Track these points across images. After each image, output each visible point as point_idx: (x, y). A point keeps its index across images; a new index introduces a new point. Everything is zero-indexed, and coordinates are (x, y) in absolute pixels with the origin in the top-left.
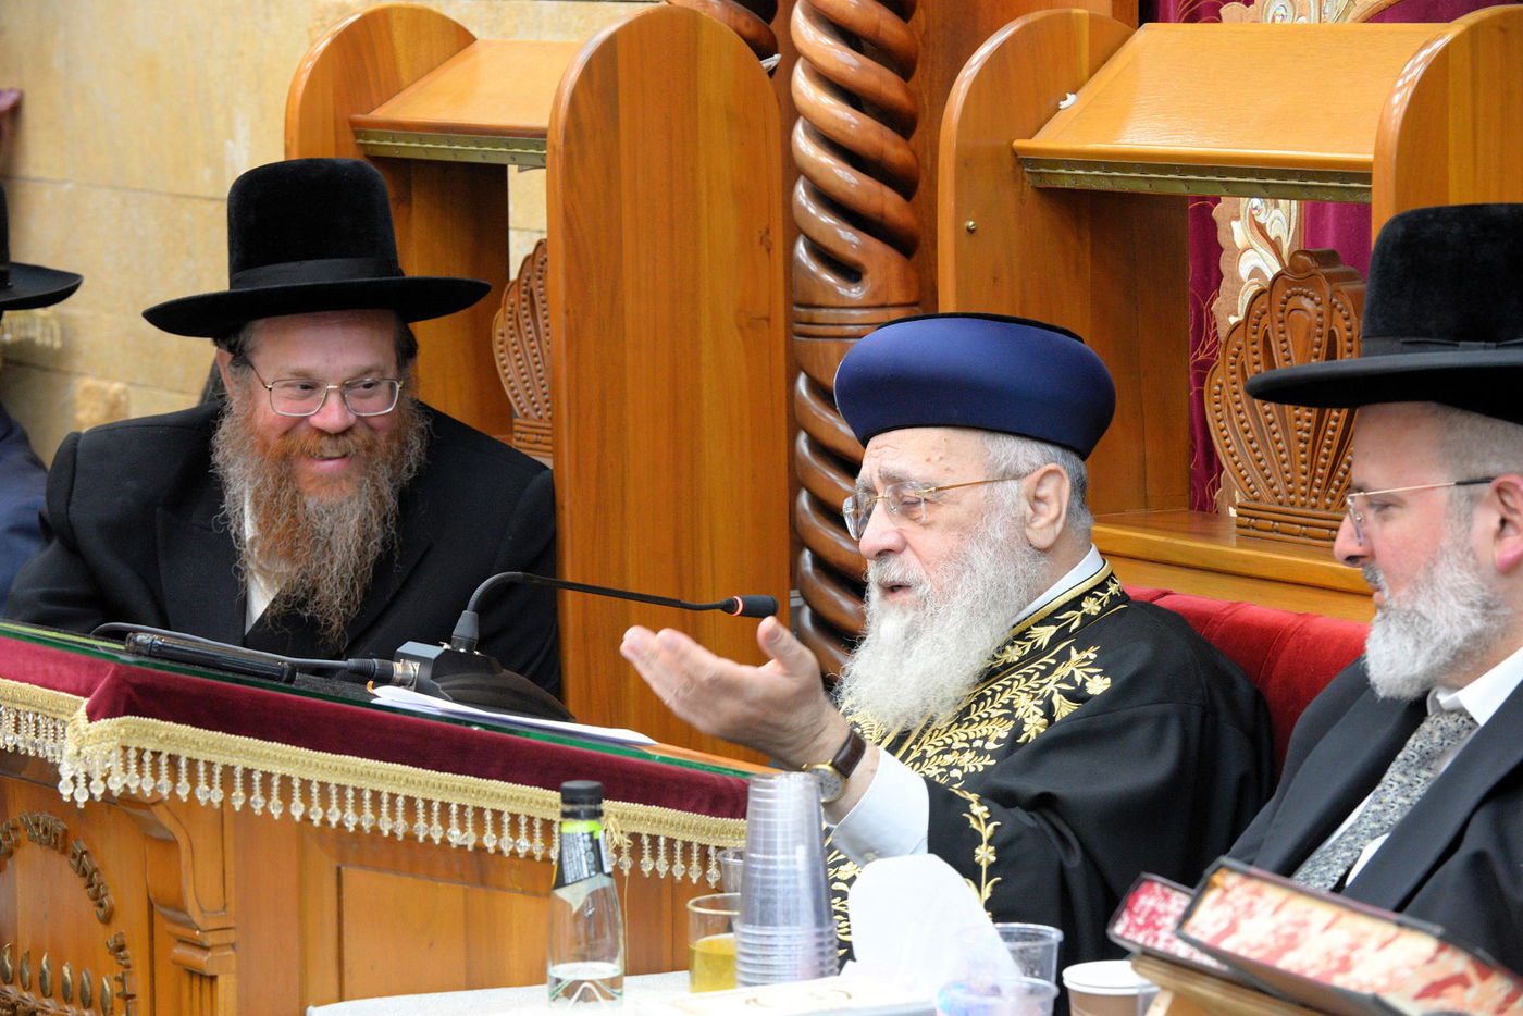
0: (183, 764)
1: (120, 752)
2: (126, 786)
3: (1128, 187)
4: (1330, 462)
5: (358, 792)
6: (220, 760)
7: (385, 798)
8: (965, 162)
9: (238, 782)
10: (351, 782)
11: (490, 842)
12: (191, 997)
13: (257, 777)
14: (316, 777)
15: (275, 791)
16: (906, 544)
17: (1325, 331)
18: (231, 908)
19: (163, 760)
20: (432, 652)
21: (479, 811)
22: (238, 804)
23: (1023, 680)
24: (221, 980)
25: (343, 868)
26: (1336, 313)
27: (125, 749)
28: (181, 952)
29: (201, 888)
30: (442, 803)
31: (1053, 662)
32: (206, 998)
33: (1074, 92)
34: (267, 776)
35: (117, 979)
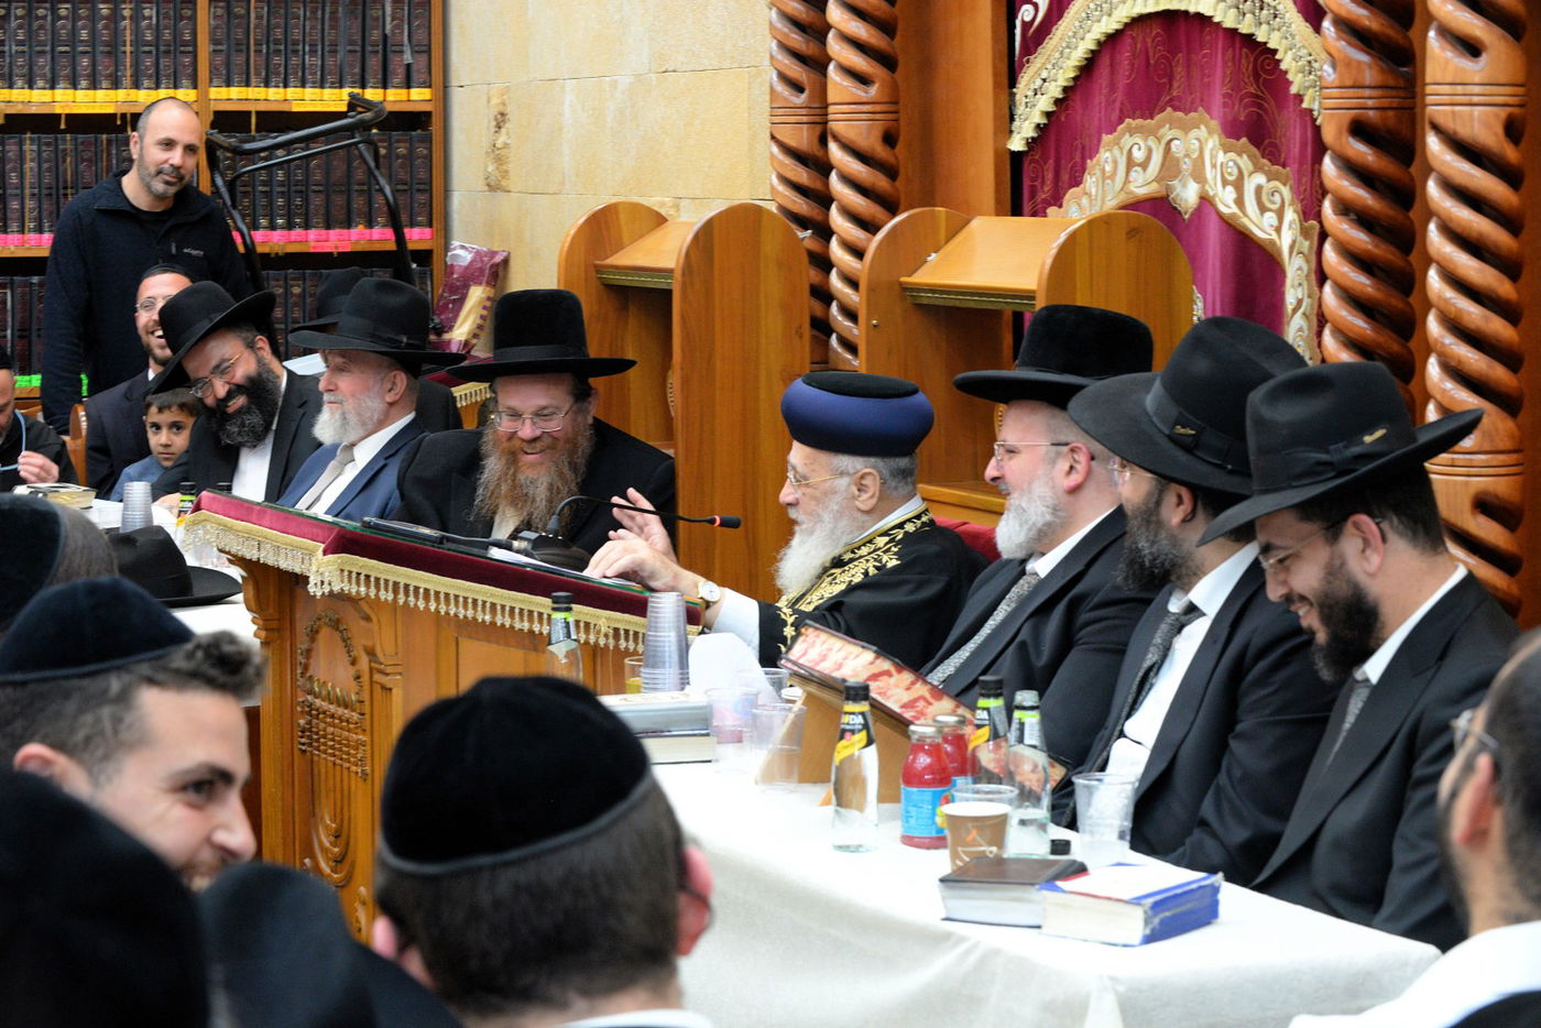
0: (372, 579)
1: (338, 573)
2: (342, 587)
5: (465, 599)
6: (392, 579)
7: (480, 603)
9: (402, 590)
10: (462, 594)
11: (536, 628)
13: (411, 588)
14: (443, 590)
15: (421, 596)
16: (798, 502)
18: (400, 655)
19: (362, 577)
20: (533, 535)
21: (531, 612)
22: (401, 602)
24: (394, 691)
25: (460, 639)
27: (342, 571)
28: (381, 677)
29: (384, 643)
30: (511, 607)
32: (388, 701)
33: (935, 252)
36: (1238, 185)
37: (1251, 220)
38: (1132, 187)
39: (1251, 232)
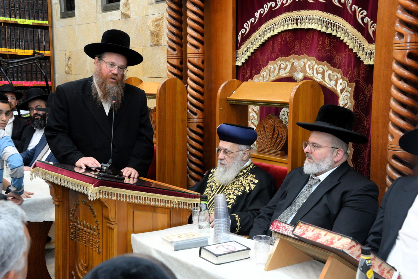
0: (110, 193)
2: (100, 197)
3: (244, 104)
4: (274, 143)
5: (137, 197)
6: (116, 192)
7: (141, 198)
8: (220, 100)
9: (119, 196)
10: (136, 195)
11: (157, 204)
12: (109, 231)
13: (122, 195)
14: (131, 194)
15: (124, 197)
16: (225, 158)
17: (274, 125)
18: (117, 218)
19: (107, 193)
22: (119, 199)
24: (115, 229)
25: (134, 211)
26: (275, 123)
27: (100, 191)
28: (108, 224)
29: (112, 214)
30: (150, 198)
31: (247, 175)
32: (112, 232)
33: (235, 91)
34: (123, 195)
35: (96, 226)
36: (323, 73)
37: (327, 83)
38: (280, 74)
39: (327, 86)
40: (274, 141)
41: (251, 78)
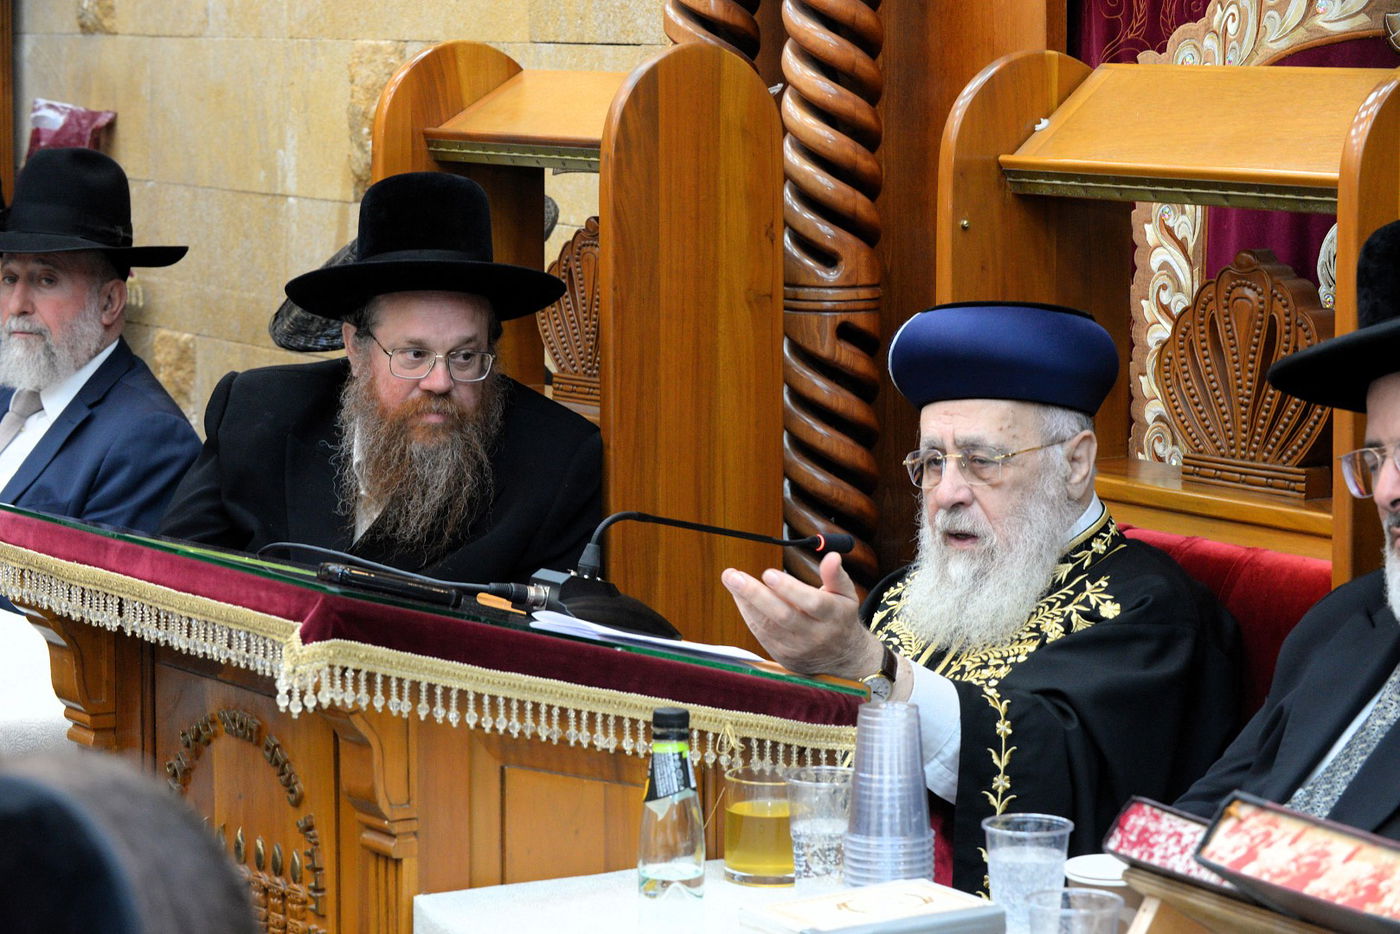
0: (379, 679)
1: (327, 669)
2: (332, 700)
3: (1099, 195)
4: (1268, 423)
5: (521, 704)
6: (409, 677)
7: (543, 709)
8: (961, 172)
9: (424, 696)
10: (515, 695)
11: (627, 745)
12: (377, 874)
13: (439, 691)
14: (487, 691)
15: (454, 703)
16: (974, 498)
17: (1266, 316)
18: (414, 801)
19: (362, 677)
21: (619, 720)
22: (423, 714)
23: (1047, 608)
24: (405, 862)
25: (506, 768)
26: (1276, 301)
27: (332, 667)
28: (369, 837)
29: (389, 783)
30: (589, 713)
31: (1071, 592)
32: (391, 877)
33: (1047, 117)
34: (447, 690)
35: (306, 854)
38: (1319, 21)
40: (1267, 411)
41: (1157, 40)
